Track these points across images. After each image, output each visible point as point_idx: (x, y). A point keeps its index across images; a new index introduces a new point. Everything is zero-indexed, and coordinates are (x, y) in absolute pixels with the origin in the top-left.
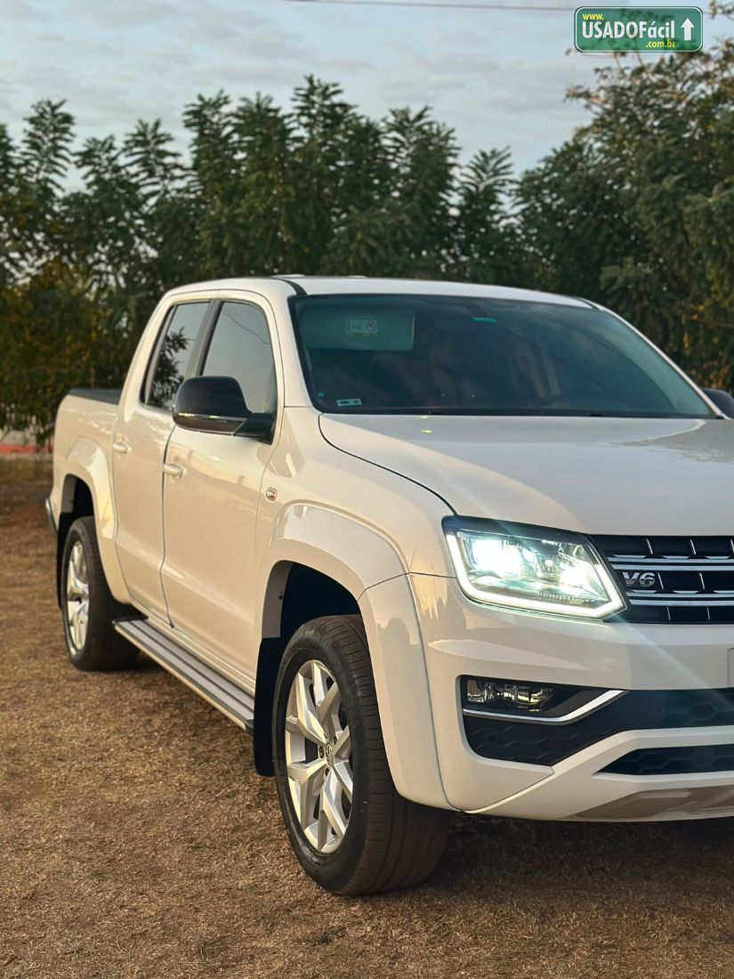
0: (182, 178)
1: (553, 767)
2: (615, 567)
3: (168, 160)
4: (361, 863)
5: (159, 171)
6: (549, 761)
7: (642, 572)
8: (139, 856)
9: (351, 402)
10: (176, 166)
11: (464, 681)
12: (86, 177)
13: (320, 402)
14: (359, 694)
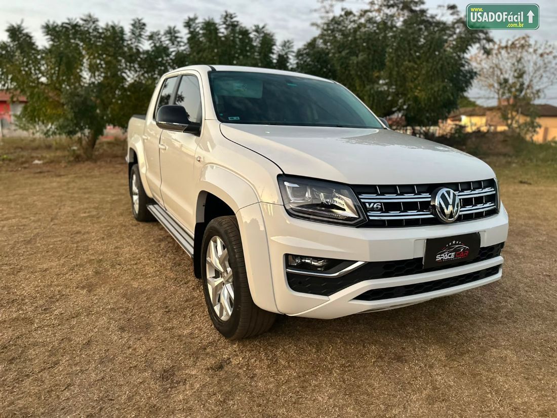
0: (184, 46)
1: (329, 297)
2: (362, 200)
3: (179, 40)
4: (238, 331)
5: (176, 43)
6: (328, 293)
7: (375, 203)
8: (142, 317)
9: (235, 118)
10: (181, 42)
11: (287, 256)
12: (150, 44)
13: (222, 118)
14: (237, 256)
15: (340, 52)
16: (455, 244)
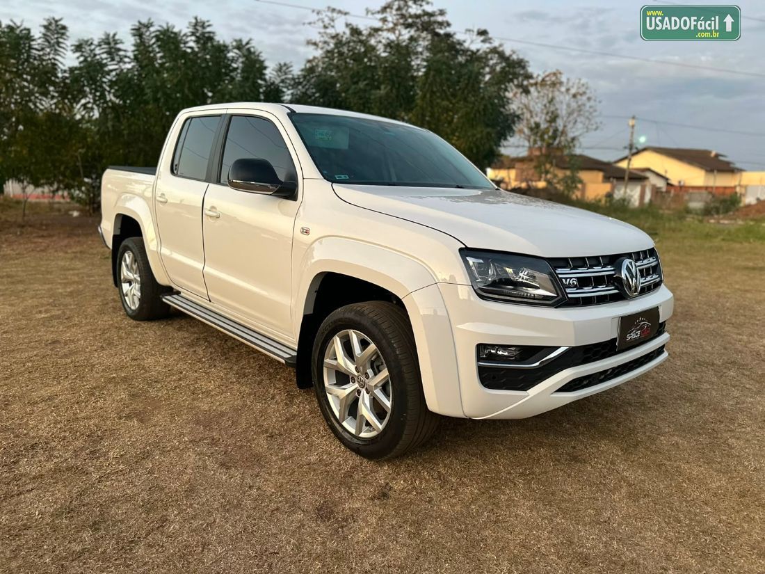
0: (129, 63)
1: (528, 391)
2: (560, 276)
3: (121, 53)
5: (117, 58)
6: (525, 388)
7: (571, 278)
8: (241, 447)
9: (343, 177)
10: (126, 57)
11: (481, 347)
12: (78, 58)
14: (398, 352)
15: (356, 83)
16: (642, 321)
